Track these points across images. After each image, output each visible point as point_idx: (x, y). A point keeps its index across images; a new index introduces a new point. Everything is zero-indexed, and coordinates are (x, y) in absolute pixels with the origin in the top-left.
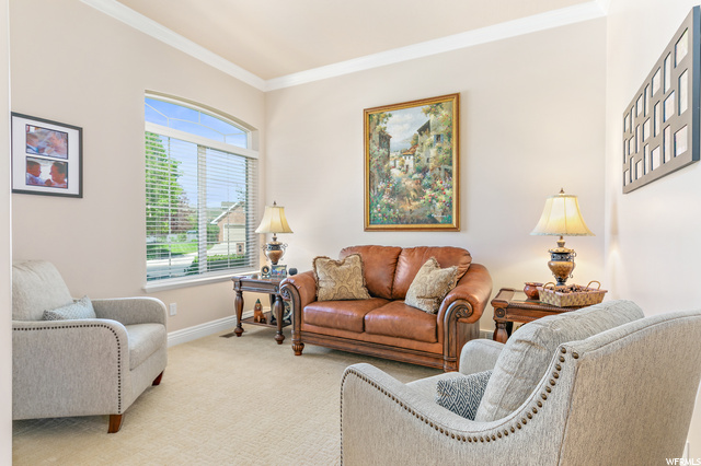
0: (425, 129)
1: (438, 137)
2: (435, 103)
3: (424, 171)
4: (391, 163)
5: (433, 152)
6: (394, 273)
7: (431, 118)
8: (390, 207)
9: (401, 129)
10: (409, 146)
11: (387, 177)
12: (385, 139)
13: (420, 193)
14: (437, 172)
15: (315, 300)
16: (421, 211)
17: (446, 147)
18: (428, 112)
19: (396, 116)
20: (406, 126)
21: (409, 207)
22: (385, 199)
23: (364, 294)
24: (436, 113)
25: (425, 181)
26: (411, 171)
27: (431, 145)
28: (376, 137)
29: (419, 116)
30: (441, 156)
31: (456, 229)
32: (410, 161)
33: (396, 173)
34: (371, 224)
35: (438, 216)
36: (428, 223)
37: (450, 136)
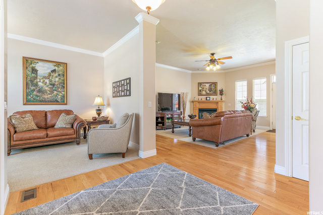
0: (54, 71)
1: (59, 75)
2: (58, 64)
3: (54, 85)
4: (38, 80)
5: (57, 79)
6: (46, 119)
7: (57, 68)
8: (37, 96)
9: (43, 69)
10: (47, 76)
11: (36, 85)
12: (34, 71)
13: (52, 92)
14: (59, 86)
15: (16, 132)
16: (52, 98)
17: (62, 79)
18: (55, 66)
19: (40, 63)
20: (45, 68)
21: (47, 97)
22: (35, 93)
23: (35, 127)
24: (58, 67)
25: (54, 88)
26: (48, 84)
27: (56, 77)
28: (30, 69)
29: (52, 67)
30: (60, 81)
31: (66, 104)
32: (47, 81)
33: (40, 84)
34: (27, 102)
35: (59, 100)
36: (55, 102)
37: (63, 75)
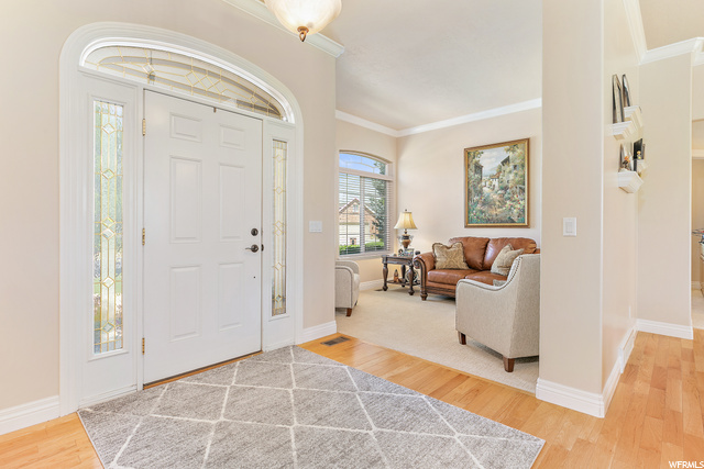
0: (506, 161)
1: (515, 167)
2: (513, 144)
3: (505, 189)
4: (483, 184)
5: (511, 176)
6: (484, 254)
7: (510, 154)
8: (482, 212)
9: (490, 162)
10: (495, 173)
11: (480, 193)
12: (479, 168)
13: (503, 203)
14: (514, 189)
15: (434, 268)
16: (504, 215)
17: (521, 173)
18: (508, 150)
19: (487, 153)
20: (493, 160)
21: (495, 212)
22: (479, 207)
23: (464, 266)
24: (513, 151)
25: (506, 195)
26: (496, 189)
27: (510, 172)
28: (472, 167)
29: (502, 153)
30: (517, 179)
31: (527, 227)
32: (496, 183)
33: (486, 190)
34: (469, 223)
35: (515, 218)
36: (509, 223)
37: (523, 166)
